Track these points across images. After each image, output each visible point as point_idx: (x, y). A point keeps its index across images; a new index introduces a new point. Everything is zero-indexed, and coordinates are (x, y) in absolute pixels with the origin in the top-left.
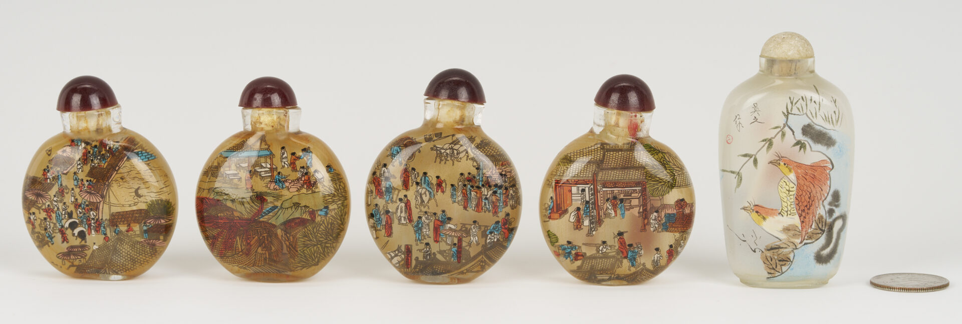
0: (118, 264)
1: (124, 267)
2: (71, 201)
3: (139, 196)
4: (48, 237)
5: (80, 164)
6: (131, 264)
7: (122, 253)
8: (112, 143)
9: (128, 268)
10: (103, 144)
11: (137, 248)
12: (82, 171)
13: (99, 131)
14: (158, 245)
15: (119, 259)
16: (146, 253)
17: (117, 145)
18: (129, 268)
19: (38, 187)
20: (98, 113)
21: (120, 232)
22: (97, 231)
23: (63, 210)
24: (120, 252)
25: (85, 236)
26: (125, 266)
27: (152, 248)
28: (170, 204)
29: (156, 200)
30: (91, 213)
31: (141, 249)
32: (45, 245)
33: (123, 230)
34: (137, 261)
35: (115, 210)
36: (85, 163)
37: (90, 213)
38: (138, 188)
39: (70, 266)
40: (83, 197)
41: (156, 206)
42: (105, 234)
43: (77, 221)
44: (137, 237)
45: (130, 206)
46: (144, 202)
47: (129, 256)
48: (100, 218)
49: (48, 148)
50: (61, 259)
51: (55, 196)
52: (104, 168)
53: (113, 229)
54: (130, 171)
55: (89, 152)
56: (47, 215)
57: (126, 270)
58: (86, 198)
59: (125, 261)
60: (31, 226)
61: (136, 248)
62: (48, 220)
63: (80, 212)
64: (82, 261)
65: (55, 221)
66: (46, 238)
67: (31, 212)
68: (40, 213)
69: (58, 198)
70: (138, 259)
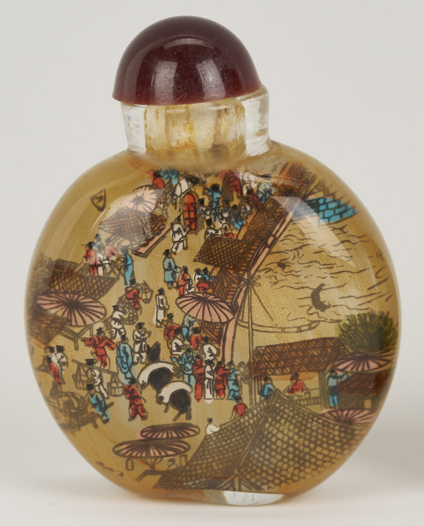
0: (265, 468)
1: (277, 475)
2: (157, 321)
3: (321, 306)
4: (94, 406)
5: (179, 231)
6: (295, 468)
7: (275, 443)
8: (253, 178)
9: (284, 476)
10: (232, 181)
11: (312, 431)
12: (185, 248)
13: (218, 150)
14: (359, 421)
15: (267, 457)
16: (331, 442)
17: (266, 184)
18: (289, 476)
19: (71, 284)
20: (215, 108)
21: (275, 392)
22: (218, 391)
23: (136, 342)
24: (270, 440)
25: (188, 403)
26: (279, 473)
27: (346, 428)
28: (389, 324)
29: (359, 315)
30: (206, 348)
31: (320, 431)
32: (84, 423)
33: (282, 390)
34: (309, 461)
35: (263, 340)
36: (191, 229)
37: (202, 348)
38: (320, 288)
39: (145, 473)
40: (186, 310)
41: (360, 329)
42: (238, 399)
43: (170, 367)
44: (314, 404)
45: (299, 330)
46: (333, 321)
47: (291, 449)
48: (228, 360)
49: (95, 192)
50: (123, 456)
51: (116, 308)
52: (238, 241)
53: (256, 387)
54: (301, 248)
55: (202, 202)
56: (96, 353)
57: (281, 482)
58: (193, 313)
59: (282, 460)
60: (50, 379)
61: (308, 431)
62: (98, 365)
63: (177, 345)
64: (177, 462)
65: (114, 368)
66: (90, 406)
67: (53, 344)
68: (77, 348)
69: (125, 313)
70: (312, 456)
